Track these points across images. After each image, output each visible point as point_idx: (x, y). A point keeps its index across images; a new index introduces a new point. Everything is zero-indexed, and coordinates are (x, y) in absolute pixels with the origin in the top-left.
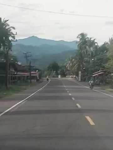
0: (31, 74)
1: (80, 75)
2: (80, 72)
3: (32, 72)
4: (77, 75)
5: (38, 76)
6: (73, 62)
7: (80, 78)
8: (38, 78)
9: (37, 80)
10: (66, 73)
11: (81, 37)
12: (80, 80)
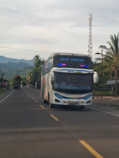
0: (2, 84)
1: (36, 84)
2: (36, 83)
3: (3, 83)
4: (34, 84)
5: (7, 86)
6: (31, 75)
7: (36, 86)
8: (7, 87)
9: (6, 88)
10: (26, 83)
11: (36, 59)
12: (36, 88)
